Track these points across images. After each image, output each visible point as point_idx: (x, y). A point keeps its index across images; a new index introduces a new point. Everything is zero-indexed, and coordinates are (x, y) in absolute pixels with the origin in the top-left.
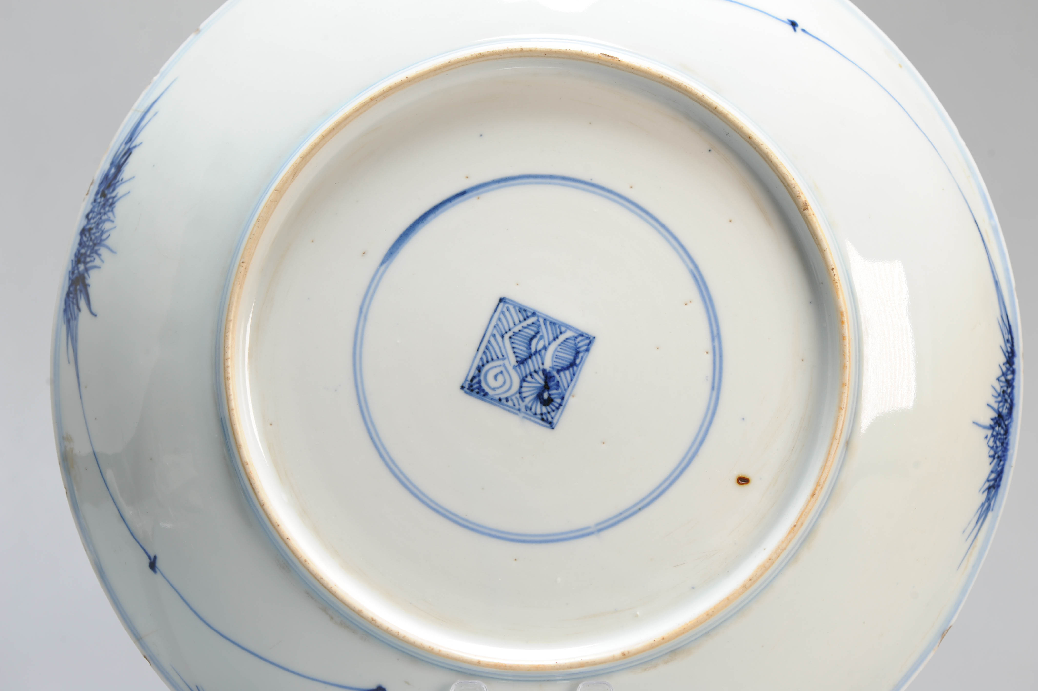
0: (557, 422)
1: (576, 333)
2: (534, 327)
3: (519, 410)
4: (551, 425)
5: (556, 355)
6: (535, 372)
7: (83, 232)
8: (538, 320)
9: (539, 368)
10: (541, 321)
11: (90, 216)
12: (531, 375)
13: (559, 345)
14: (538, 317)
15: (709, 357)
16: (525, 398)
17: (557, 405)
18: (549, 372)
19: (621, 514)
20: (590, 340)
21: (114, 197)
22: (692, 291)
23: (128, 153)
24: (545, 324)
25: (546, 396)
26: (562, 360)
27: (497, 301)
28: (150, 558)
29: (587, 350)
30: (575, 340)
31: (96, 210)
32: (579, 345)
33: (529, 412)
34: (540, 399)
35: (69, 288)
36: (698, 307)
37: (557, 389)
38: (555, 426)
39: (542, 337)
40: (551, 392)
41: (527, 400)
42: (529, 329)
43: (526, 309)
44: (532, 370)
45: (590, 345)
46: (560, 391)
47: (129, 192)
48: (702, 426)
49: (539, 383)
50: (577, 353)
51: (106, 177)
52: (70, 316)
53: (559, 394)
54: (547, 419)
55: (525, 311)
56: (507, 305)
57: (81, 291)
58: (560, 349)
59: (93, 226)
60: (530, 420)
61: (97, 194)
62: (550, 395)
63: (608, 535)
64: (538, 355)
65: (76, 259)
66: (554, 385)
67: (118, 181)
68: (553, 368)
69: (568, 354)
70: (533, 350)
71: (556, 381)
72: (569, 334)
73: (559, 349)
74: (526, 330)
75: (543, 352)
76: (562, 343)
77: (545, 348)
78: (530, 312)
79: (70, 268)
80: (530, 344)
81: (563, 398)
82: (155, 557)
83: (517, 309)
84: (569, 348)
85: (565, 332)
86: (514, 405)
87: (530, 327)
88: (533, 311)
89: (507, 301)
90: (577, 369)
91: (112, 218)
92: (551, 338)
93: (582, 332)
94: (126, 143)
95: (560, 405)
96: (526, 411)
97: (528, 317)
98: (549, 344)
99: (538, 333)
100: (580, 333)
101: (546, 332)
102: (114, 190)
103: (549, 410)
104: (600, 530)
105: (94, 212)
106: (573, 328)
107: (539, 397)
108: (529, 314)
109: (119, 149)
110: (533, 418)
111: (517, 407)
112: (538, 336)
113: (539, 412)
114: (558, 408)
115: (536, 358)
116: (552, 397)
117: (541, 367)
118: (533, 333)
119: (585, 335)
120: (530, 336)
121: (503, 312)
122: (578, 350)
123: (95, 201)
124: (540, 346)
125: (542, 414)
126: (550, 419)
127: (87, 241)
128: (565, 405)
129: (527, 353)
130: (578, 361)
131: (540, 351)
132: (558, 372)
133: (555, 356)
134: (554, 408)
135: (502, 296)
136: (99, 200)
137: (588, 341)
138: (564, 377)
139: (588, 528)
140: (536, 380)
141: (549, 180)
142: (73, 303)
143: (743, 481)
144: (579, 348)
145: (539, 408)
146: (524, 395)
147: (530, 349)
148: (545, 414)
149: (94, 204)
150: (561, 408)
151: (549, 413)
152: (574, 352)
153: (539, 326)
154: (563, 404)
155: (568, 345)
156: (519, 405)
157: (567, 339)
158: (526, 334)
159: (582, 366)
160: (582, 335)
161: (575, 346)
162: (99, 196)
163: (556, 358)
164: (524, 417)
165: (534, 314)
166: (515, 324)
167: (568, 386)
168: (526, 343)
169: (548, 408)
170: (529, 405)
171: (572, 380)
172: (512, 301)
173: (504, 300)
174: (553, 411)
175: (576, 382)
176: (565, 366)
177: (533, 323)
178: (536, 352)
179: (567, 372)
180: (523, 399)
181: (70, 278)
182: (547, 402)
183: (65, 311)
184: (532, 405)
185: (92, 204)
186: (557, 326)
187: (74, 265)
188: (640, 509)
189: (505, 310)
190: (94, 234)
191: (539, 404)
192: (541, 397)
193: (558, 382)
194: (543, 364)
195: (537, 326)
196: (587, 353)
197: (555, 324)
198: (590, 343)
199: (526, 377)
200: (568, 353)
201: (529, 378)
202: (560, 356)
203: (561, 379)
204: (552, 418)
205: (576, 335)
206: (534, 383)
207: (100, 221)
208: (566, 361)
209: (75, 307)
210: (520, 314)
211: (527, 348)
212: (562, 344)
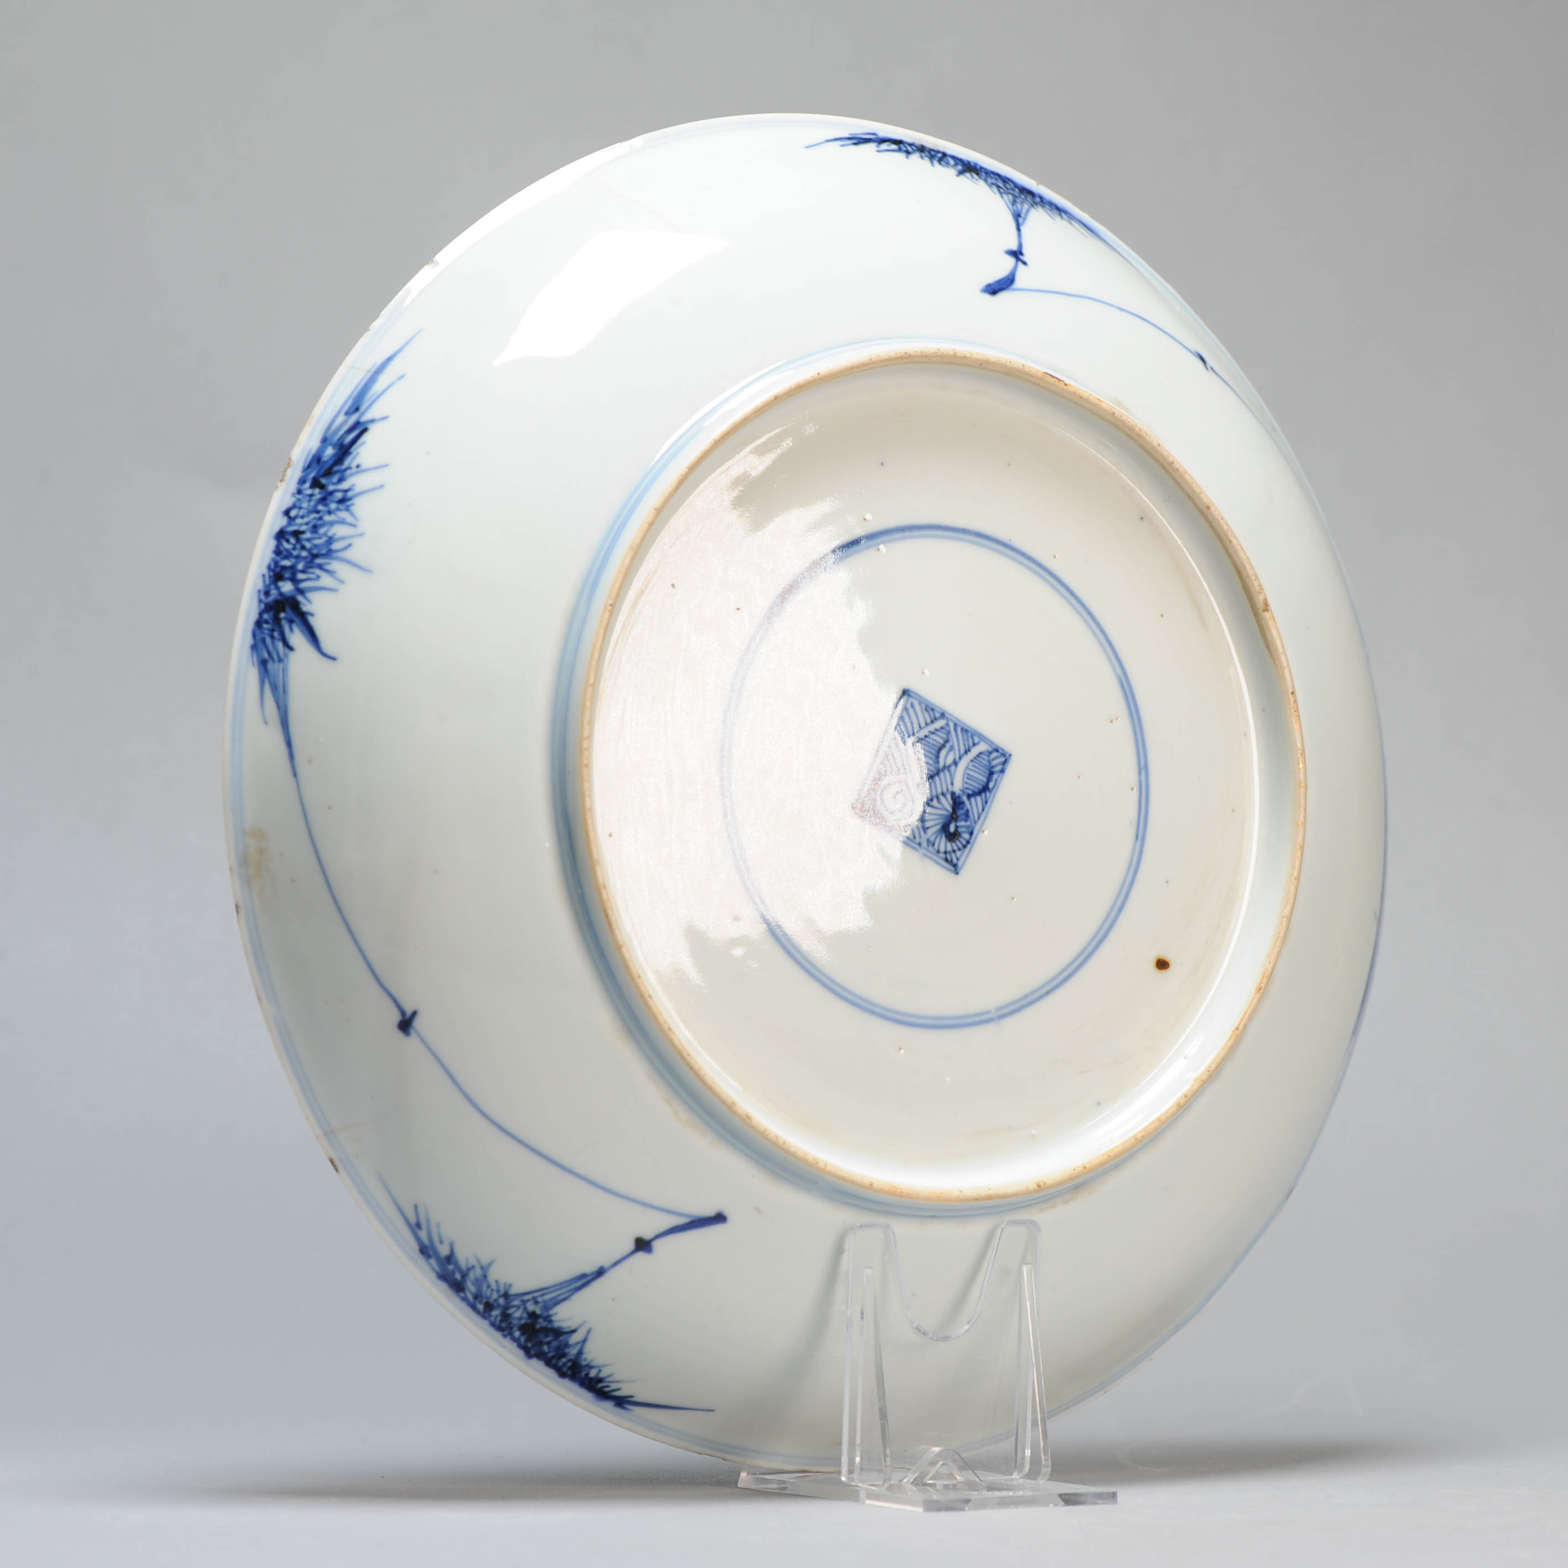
0: (963, 865)
1: (991, 746)
2: (943, 733)
3: (920, 844)
4: (955, 867)
5: (968, 774)
6: (943, 794)
7: (281, 535)
8: (947, 725)
9: (948, 790)
10: (951, 725)
11: (293, 513)
12: (938, 798)
13: (972, 761)
14: (948, 720)
15: (1134, 795)
16: (928, 828)
17: (964, 842)
18: (959, 797)
19: (1026, 997)
20: (1006, 758)
21: (346, 491)
22: (1118, 706)
23: (360, 429)
24: (955, 730)
25: (952, 828)
26: (974, 781)
27: (901, 693)
28: (403, 1013)
29: (1002, 771)
30: (989, 756)
31: (305, 505)
32: (994, 763)
33: (931, 848)
34: (945, 832)
35: (261, 614)
36: (1123, 725)
37: (966, 821)
38: (959, 871)
39: (952, 748)
40: (960, 824)
41: (930, 832)
42: (937, 735)
43: (933, 707)
44: (939, 791)
45: (1005, 765)
46: (968, 823)
47: (382, 486)
48: (1122, 886)
49: (947, 811)
50: (991, 773)
51: (317, 459)
52: (266, 656)
53: (968, 827)
54: (952, 860)
55: (933, 710)
56: (911, 700)
57: (291, 622)
58: (973, 766)
59: (303, 528)
60: (932, 859)
61: (302, 481)
62: (957, 827)
63: (1010, 1023)
64: (946, 772)
65: (271, 574)
66: (963, 814)
67: (349, 468)
68: (963, 792)
69: (981, 775)
70: (941, 764)
71: (965, 809)
72: (982, 747)
73: (971, 767)
74: (933, 736)
75: (953, 768)
76: (975, 758)
77: (955, 763)
78: (938, 712)
79: (260, 586)
80: (938, 757)
81: (971, 834)
82: (414, 1014)
83: (923, 706)
84: (983, 767)
85: (978, 744)
86: (914, 837)
87: (939, 733)
88: (941, 711)
89: (911, 694)
90: (990, 796)
91: (349, 518)
92: (963, 751)
93: (998, 747)
94: (348, 413)
95: (968, 842)
96: (928, 846)
97: (936, 719)
98: (960, 758)
99: (947, 741)
100: (995, 747)
101: (958, 741)
102: (341, 480)
103: (955, 848)
104: (1001, 1017)
105: (300, 508)
106: (988, 739)
107: (945, 828)
108: (937, 715)
109: (333, 421)
110: (935, 858)
111: (917, 840)
112: (948, 746)
113: (942, 849)
114: (965, 847)
115: (945, 775)
116: (960, 830)
117: (950, 789)
118: (941, 741)
119: (1000, 750)
120: (939, 745)
121: (905, 709)
122: (992, 769)
123: (299, 492)
124: (950, 760)
125: (946, 853)
126: (955, 861)
127: (294, 549)
128: (973, 844)
129: (934, 767)
130: (991, 785)
131: (949, 766)
132: (969, 796)
133: (966, 776)
134: (960, 846)
135: (906, 688)
136: (309, 492)
137: (1002, 759)
138: (973, 806)
139: (988, 1012)
140: (943, 805)
141: (961, 536)
142: (272, 637)
143: (1162, 964)
144: (993, 767)
145: (943, 844)
146: (927, 824)
147: (938, 762)
148: (950, 852)
149: (299, 496)
150: (969, 846)
151: (954, 851)
152: (988, 772)
153: (949, 733)
154: (972, 841)
155: (981, 762)
156: (920, 837)
157: (981, 753)
158: (934, 742)
159: (996, 791)
160: (997, 750)
161: (988, 764)
162: (307, 485)
163: (967, 778)
164: (925, 855)
165: (943, 715)
166: (920, 727)
167: (979, 818)
168: (934, 755)
169: (954, 844)
170: (932, 839)
171: (983, 810)
172: (916, 694)
173: (907, 693)
174: (960, 850)
175: (988, 812)
176: (977, 790)
177: (942, 728)
178: (944, 767)
179: (978, 798)
180: (925, 829)
181: (260, 601)
182: (952, 837)
183: (254, 647)
184: (935, 839)
185: (293, 495)
186: (970, 734)
187: (267, 582)
188: (1048, 993)
189: (909, 706)
190: (309, 540)
191: (944, 839)
192: (947, 829)
193: (968, 811)
194: (952, 784)
195: (946, 733)
196: (1001, 774)
197: (967, 731)
198: (1005, 762)
199: (932, 800)
200: (981, 772)
201: (935, 803)
202: (972, 776)
203: (971, 807)
204: (958, 859)
205: (990, 749)
206: (940, 809)
207: (320, 522)
208: (978, 783)
209: (280, 645)
210: (926, 714)
211: (934, 762)
212: (975, 760)
